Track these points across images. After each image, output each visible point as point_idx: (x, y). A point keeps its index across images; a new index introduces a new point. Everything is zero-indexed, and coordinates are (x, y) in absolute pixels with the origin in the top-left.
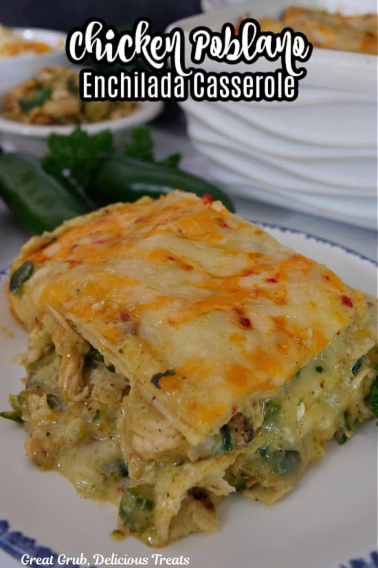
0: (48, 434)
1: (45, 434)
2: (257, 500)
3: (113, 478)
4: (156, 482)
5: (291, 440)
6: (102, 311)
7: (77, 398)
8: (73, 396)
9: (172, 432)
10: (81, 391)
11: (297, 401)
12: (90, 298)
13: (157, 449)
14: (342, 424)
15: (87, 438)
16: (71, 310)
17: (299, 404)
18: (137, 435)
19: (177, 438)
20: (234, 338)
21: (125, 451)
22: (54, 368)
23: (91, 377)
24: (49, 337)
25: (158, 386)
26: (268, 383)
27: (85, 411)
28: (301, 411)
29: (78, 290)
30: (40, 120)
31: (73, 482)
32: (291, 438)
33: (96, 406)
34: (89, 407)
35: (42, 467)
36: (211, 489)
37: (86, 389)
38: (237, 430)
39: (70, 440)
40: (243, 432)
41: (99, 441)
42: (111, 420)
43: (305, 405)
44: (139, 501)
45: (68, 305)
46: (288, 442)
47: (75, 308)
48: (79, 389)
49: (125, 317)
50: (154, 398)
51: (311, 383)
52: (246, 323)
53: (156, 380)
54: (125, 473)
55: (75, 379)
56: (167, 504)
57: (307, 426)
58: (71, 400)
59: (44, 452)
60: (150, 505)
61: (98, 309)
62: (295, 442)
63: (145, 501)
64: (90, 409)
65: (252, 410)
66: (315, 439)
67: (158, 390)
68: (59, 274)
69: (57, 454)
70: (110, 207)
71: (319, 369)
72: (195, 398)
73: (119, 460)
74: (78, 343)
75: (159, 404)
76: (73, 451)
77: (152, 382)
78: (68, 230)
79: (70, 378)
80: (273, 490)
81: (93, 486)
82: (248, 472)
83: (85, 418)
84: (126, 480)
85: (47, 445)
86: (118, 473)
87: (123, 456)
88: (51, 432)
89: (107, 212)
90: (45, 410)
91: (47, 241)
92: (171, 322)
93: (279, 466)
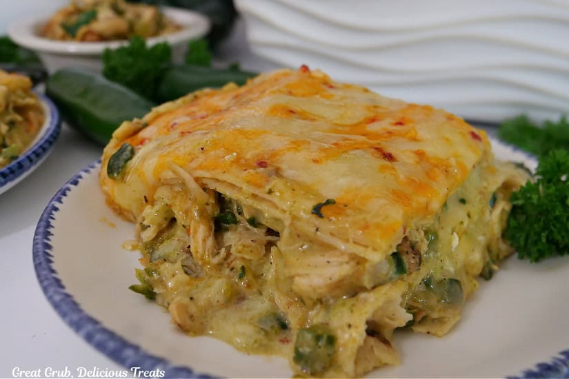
0: (191, 298)
1: (189, 299)
2: (428, 333)
3: (274, 331)
4: (330, 319)
5: (452, 269)
6: (237, 161)
7: (216, 260)
8: (211, 258)
9: (346, 258)
10: (218, 253)
11: (450, 230)
12: (220, 152)
13: (331, 279)
14: (488, 259)
15: (235, 298)
16: (200, 167)
17: (452, 234)
18: (298, 275)
19: (352, 263)
20: (383, 168)
21: (281, 302)
22: (178, 240)
23: (224, 240)
24: (168, 208)
25: (320, 216)
26: (427, 208)
27: (227, 271)
28: (456, 241)
29: (202, 149)
30: (89, 37)
31: (230, 342)
32: (450, 269)
33: (238, 264)
34: (231, 266)
35: (192, 333)
36: (387, 320)
37: (223, 250)
38: (407, 253)
39: (218, 302)
40: (413, 255)
41: (248, 299)
42: (258, 276)
43: (458, 234)
44: (318, 338)
45: (194, 164)
46: (449, 271)
47: (204, 164)
48: (215, 251)
49: (262, 164)
50: (317, 230)
51: (459, 213)
52: (389, 157)
53: (317, 211)
54: (284, 326)
55: (210, 241)
56: (351, 335)
57: (461, 257)
58: (209, 263)
59: (191, 317)
60: (331, 340)
61: (232, 159)
62: (455, 271)
63: (325, 337)
64: (232, 269)
65: (417, 234)
66: (467, 273)
67: (320, 220)
68: (171, 144)
69: (205, 317)
70: (197, 93)
71: (463, 201)
72: (365, 219)
73: (275, 314)
74: (207, 204)
75: (323, 236)
76: (223, 311)
77: (313, 213)
78: (159, 116)
79: (204, 241)
80: (441, 321)
81: (256, 342)
82: (415, 305)
83: (229, 277)
84: (287, 332)
85: (193, 309)
86: (277, 326)
87: (279, 308)
88: (195, 297)
89: (196, 97)
90: (181, 276)
91: (140, 126)
92: (315, 161)
93: (446, 293)
